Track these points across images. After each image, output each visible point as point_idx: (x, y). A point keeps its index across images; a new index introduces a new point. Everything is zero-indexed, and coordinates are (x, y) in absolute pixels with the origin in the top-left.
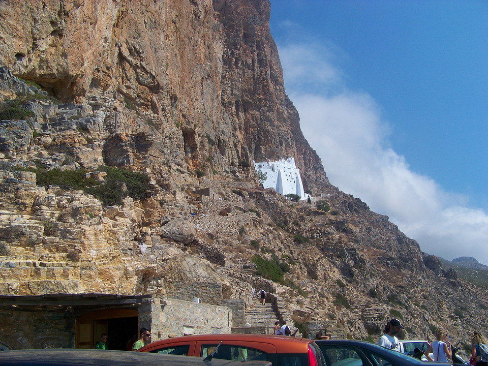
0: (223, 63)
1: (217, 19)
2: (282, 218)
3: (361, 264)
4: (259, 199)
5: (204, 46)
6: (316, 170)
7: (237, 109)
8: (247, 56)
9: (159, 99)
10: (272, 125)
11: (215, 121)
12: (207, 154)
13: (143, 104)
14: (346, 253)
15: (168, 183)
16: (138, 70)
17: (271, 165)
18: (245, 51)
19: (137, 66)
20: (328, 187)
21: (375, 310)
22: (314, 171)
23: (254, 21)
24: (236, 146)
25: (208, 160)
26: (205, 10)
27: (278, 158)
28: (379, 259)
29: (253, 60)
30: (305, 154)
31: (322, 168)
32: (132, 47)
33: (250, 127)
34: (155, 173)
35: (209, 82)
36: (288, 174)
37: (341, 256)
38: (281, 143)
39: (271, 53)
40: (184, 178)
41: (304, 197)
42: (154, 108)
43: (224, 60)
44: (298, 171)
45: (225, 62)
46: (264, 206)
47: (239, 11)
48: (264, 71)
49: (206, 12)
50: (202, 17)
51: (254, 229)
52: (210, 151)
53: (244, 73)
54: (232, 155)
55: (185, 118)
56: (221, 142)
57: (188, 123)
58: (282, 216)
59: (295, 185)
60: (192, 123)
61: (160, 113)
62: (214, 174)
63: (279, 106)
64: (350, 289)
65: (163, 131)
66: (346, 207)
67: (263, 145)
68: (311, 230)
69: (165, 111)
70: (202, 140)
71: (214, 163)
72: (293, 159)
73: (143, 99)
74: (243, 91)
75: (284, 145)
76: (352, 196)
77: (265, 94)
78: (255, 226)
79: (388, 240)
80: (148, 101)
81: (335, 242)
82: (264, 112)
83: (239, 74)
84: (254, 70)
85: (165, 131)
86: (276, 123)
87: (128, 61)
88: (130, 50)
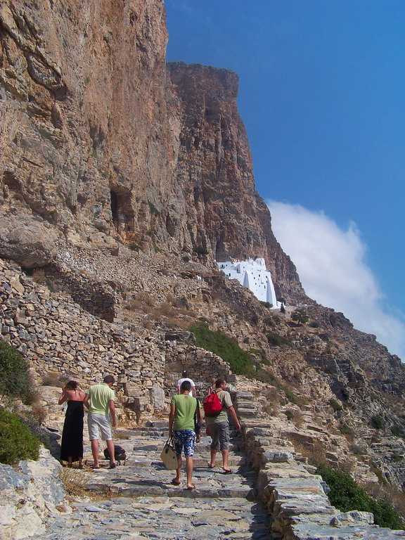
0: (180, 143)
1: (175, 93)
2: (249, 312)
3: (358, 382)
4: (217, 287)
5: (153, 103)
6: (290, 279)
7: (196, 197)
8: (210, 135)
9: (65, 108)
10: (238, 218)
11: (163, 192)
12: (148, 227)
13: (39, 112)
14: (337, 366)
15: (55, 211)
16: (32, 59)
17: (235, 266)
18: (207, 129)
19: (31, 52)
20: (305, 299)
21: (387, 445)
22: (288, 280)
23: (219, 96)
24: (190, 228)
25: (149, 234)
26: (156, 60)
27: (245, 258)
28: (372, 381)
29: (216, 141)
30: (276, 259)
31: (296, 276)
32: (22, 17)
33: (211, 219)
34: (32, 190)
35: (157, 143)
36: (257, 277)
37: (330, 370)
38: (249, 240)
39: (239, 134)
40: (103, 237)
41: (277, 305)
42: (56, 121)
43: (182, 140)
44: (269, 274)
45: (183, 141)
46: (225, 296)
47: (201, 84)
48: (229, 154)
49: (157, 62)
50: (152, 65)
51: (205, 304)
52: (153, 223)
53: (205, 155)
54: (183, 237)
55: (118, 172)
56: (170, 219)
57: (122, 179)
58: (250, 310)
59: (265, 291)
60: (128, 180)
61: (65, 127)
62: (156, 252)
63: (246, 196)
64: (349, 414)
65: (67, 152)
66: (327, 320)
67: (227, 241)
68: (289, 335)
69: (73, 126)
70: (142, 207)
71: (157, 239)
72: (263, 259)
73: (38, 104)
74: (204, 176)
75: (252, 242)
76: (333, 310)
77: (230, 181)
78: (206, 300)
79: (379, 361)
80: (47, 109)
81: (321, 352)
82: (229, 203)
83: (200, 156)
84: (217, 152)
85: (70, 153)
86: (243, 216)
87: (13, 37)
88: (17, 21)
